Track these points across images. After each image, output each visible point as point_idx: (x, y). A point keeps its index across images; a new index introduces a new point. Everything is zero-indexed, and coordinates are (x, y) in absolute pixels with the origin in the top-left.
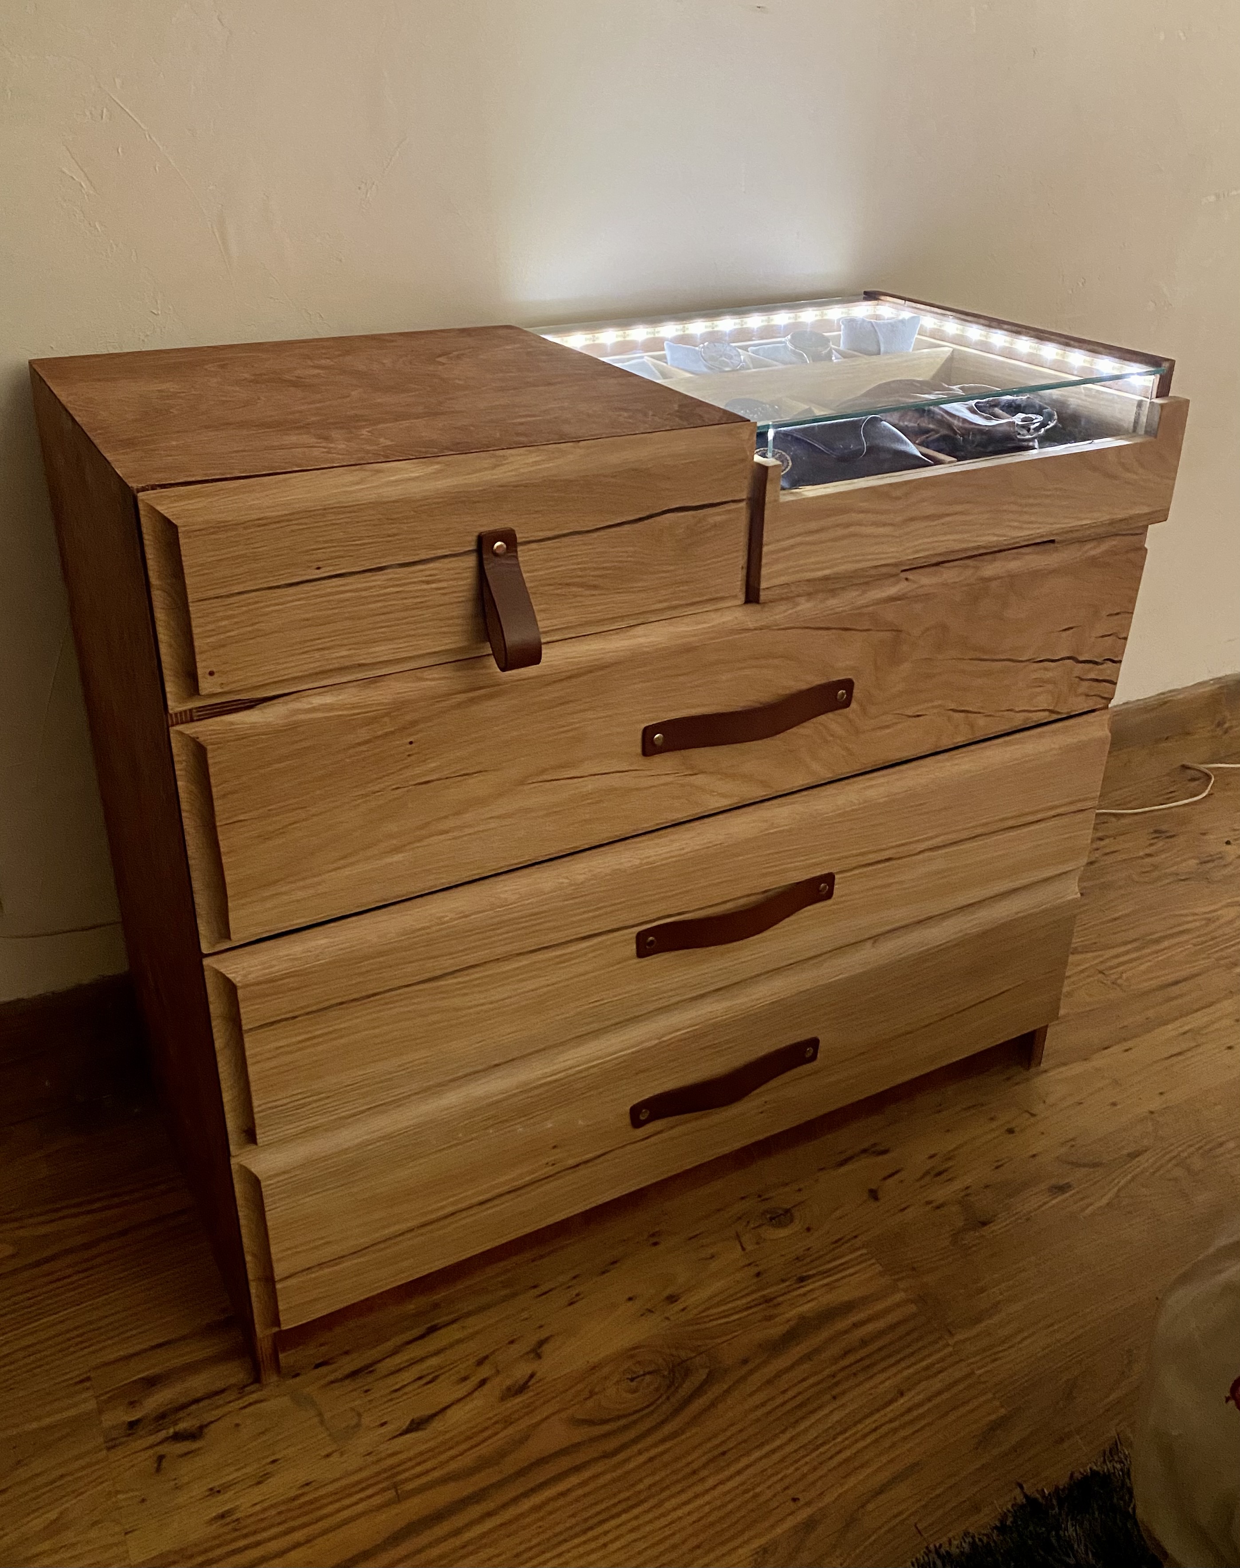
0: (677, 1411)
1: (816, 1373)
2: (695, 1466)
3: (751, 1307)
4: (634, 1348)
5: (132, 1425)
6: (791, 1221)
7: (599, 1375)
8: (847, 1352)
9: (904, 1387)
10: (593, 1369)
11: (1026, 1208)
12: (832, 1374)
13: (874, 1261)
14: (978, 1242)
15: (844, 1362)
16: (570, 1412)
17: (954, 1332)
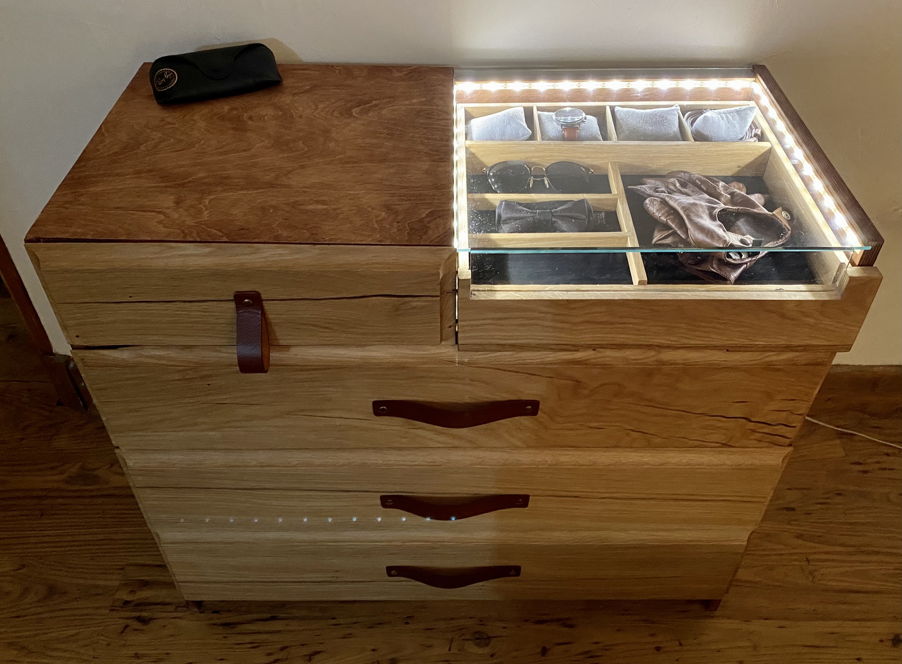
5: (126, 603)
6: (487, 645)
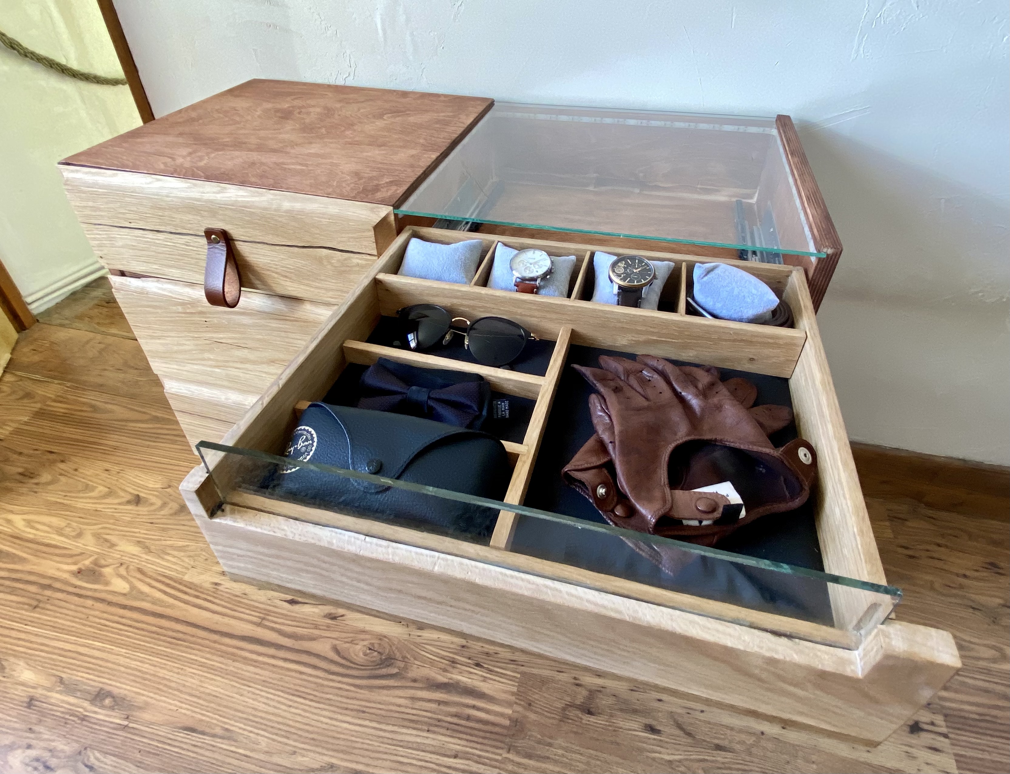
0: (370, 677)
1: (434, 713)
2: (350, 707)
3: (444, 659)
4: (385, 637)
7: (362, 636)
8: (456, 715)
9: (460, 755)
10: (363, 632)
11: (621, 724)
12: (439, 721)
13: (517, 684)
14: (576, 719)
15: (449, 719)
16: (337, 642)
17: (511, 751)
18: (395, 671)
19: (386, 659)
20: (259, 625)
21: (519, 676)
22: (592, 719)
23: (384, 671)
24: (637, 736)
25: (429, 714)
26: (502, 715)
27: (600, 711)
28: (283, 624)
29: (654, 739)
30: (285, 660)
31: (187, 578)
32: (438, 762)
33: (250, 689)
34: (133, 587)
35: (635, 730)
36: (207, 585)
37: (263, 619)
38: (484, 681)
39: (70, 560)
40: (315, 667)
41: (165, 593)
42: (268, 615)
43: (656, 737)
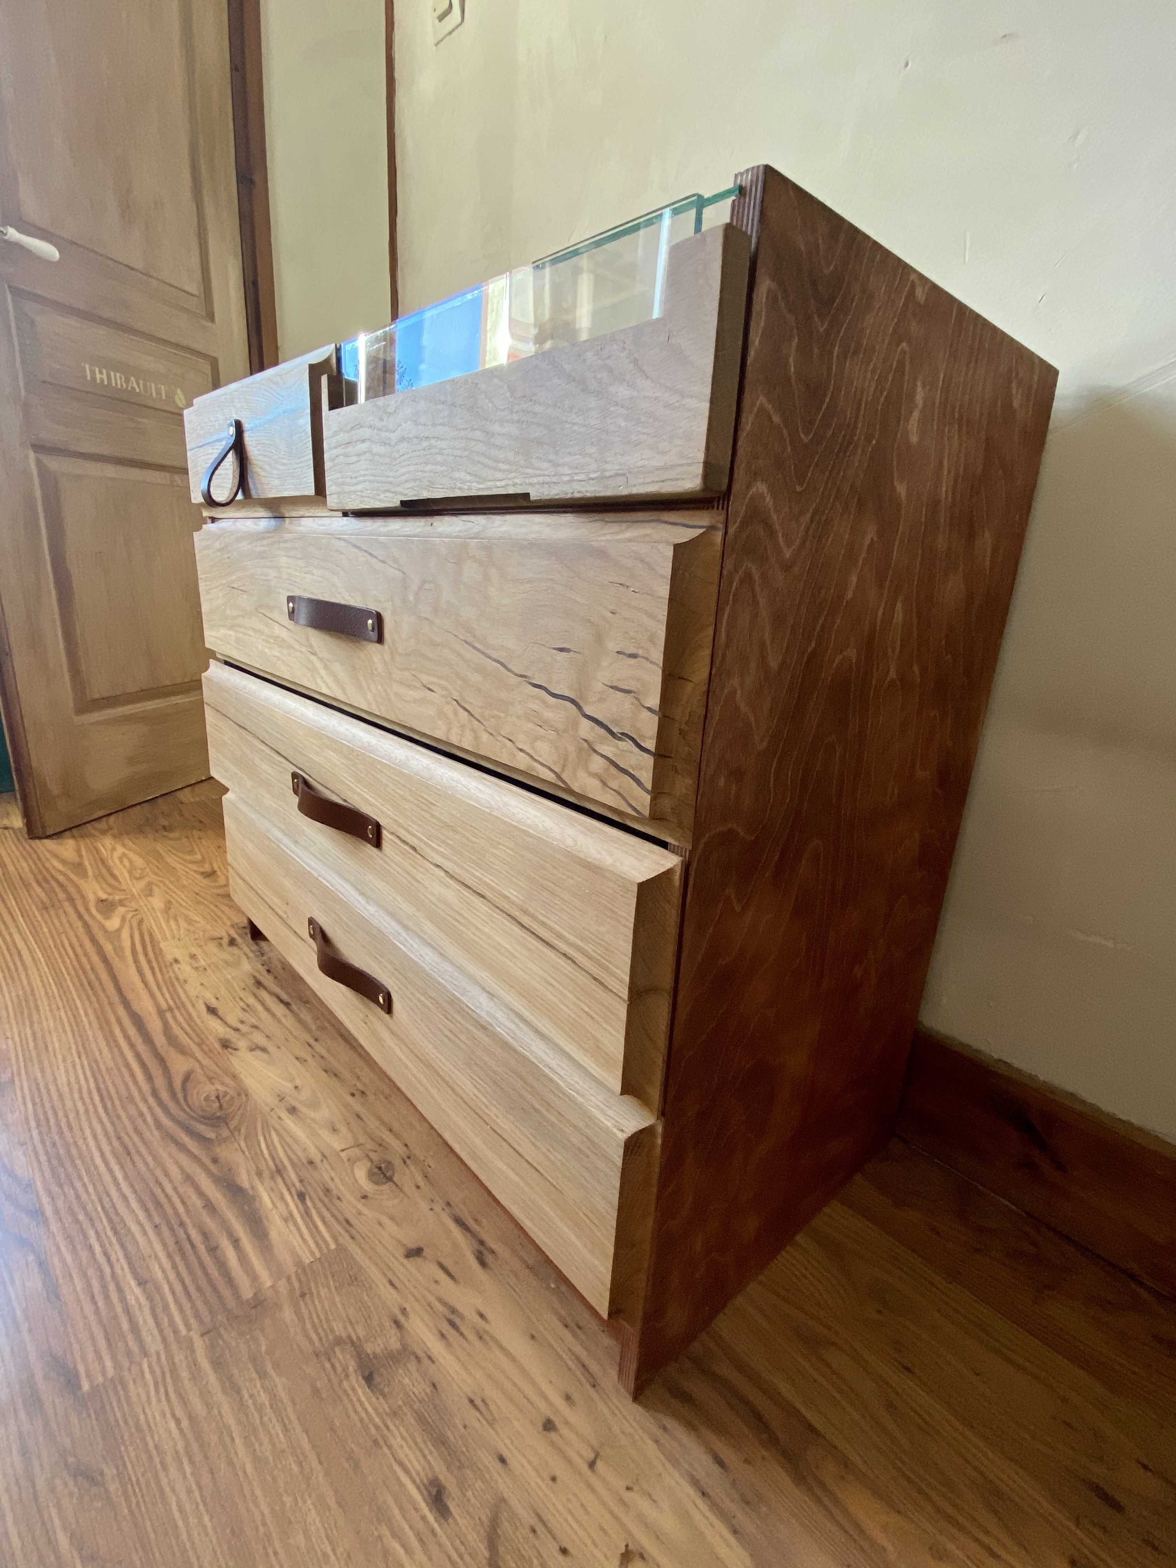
0: (180, 1124)
1: (188, 1211)
2: (125, 1139)
3: (273, 1159)
4: (247, 1095)
6: (377, 1183)
7: (228, 1080)
8: (205, 1235)
9: (150, 1286)
10: (234, 1077)
11: (396, 1441)
12: (182, 1224)
13: (318, 1255)
14: (339, 1370)
15: (194, 1234)
16: (199, 1070)
17: (206, 1338)
18: (211, 1135)
19: (219, 1118)
20: (161, 1013)
21: (333, 1246)
22: (362, 1392)
23: (202, 1128)
24: (401, 1485)
25: (181, 1209)
26: (254, 1278)
27: (386, 1390)
28: (180, 1025)
29: (424, 1518)
30: (138, 1056)
31: (163, 945)
32: (119, 1271)
33: (77, 1060)
34: (119, 931)
35: (406, 1471)
36: (169, 958)
37: (170, 1009)
38: (286, 1220)
39: (109, 890)
40: (150, 1078)
41: (133, 944)
42: (178, 1008)
43: (431, 1518)
